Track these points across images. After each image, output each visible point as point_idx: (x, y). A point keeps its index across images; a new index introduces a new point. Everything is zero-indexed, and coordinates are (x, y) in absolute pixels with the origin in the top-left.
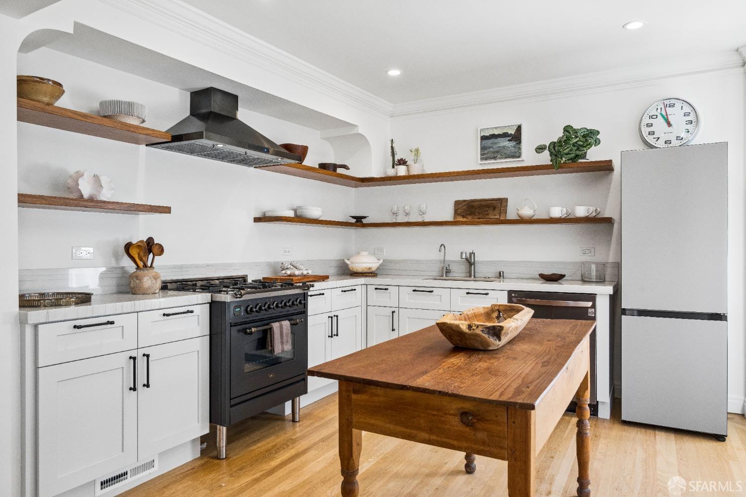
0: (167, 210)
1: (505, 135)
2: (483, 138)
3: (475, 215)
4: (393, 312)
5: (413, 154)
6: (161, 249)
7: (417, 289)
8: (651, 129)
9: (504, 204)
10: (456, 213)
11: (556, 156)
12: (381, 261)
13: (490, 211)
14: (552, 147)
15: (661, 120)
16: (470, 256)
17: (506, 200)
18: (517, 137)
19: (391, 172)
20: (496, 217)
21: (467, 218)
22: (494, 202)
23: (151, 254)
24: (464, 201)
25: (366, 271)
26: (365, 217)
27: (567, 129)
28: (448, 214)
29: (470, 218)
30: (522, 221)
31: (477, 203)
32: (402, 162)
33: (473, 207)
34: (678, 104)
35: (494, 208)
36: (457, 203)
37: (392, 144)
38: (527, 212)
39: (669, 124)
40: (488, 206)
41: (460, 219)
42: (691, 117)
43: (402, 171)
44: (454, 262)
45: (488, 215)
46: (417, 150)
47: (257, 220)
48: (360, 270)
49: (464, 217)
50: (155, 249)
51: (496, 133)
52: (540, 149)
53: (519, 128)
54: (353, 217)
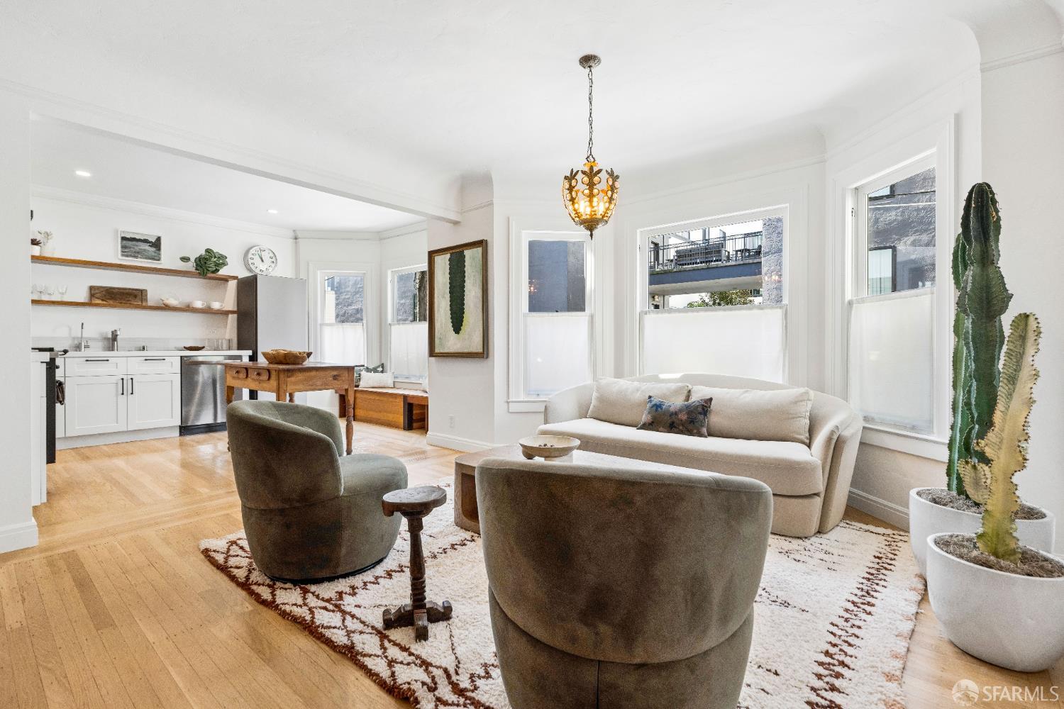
1: (145, 241)
2: (123, 239)
3: (116, 300)
5: (43, 236)
8: (252, 261)
9: (143, 294)
10: (92, 296)
11: (201, 267)
13: (132, 298)
14: (197, 260)
15: (257, 256)
17: (146, 291)
18: (157, 244)
20: (139, 303)
21: (108, 302)
22: (133, 291)
24: (102, 287)
27: (208, 251)
28: (83, 296)
29: (111, 302)
30: (166, 308)
31: (118, 290)
33: (113, 293)
34: (267, 251)
35: (135, 296)
36: (91, 288)
38: (173, 302)
39: (262, 261)
40: (129, 294)
41: (98, 302)
42: (274, 260)
44: (94, 339)
45: (130, 301)
49: (103, 300)
51: (137, 237)
52: (185, 259)
53: (159, 239)
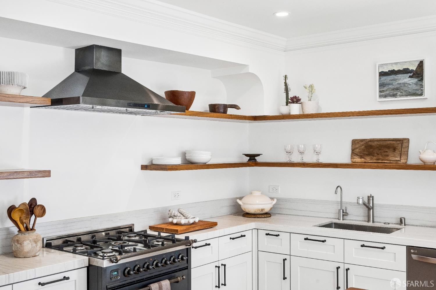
0: (46, 174)
1: (406, 71)
2: (382, 74)
3: (373, 156)
4: (285, 260)
5: (307, 90)
6: (43, 210)
7: (309, 237)
9: (405, 145)
10: (354, 153)
12: (275, 202)
13: (390, 153)
16: (369, 200)
17: (408, 140)
18: (419, 73)
19: (285, 110)
20: (397, 159)
21: (365, 159)
22: (394, 142)
23: (34, 215)
24: (362, 140)
25: (258, 212)
26: (258, 155)
29: (368, 159)
30: (424, 166)
31: (376, 143)
32: (295, 100)
33: (371, 147)
35: (395, 149)
36: (354, 142)
37: (286, 81)
38: (430, 156)
40: (388, 147)
41: (358, 160)
43: (295, 109)
44: (351, 204)
45: (388, 156)
46: (311, 87)
47: (144, 167)
48: (252, 211)
49: (361, 157)
50: (37, 211)
53: (421, 63)
54: (247, 155)
